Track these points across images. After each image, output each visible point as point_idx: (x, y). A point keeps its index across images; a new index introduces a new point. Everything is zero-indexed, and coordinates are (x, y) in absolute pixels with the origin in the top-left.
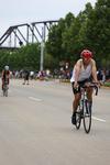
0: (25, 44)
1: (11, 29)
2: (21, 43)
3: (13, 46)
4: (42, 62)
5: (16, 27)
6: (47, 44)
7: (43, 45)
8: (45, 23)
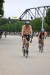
2: (32, 18)
5: (29, 10)
6: (45, 18)
7: (43, 19)
8: (44, 7)
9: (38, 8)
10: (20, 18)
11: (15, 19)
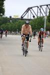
0: (36, 17)
1: (29, 9)
2: (34, 17)
3: (29, 18)
4: (45, 27)
5: (31, 8)
6: (48, 17)
7: (46, 18)
9: (41, 6)
11: (17, 17)
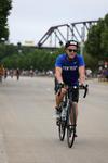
1: (52, 30)
2: (61, 43)
3: (53, 46)
5: (56, 28)
8: (85, 23)
9: (73, 25)
10: (40, 44)
